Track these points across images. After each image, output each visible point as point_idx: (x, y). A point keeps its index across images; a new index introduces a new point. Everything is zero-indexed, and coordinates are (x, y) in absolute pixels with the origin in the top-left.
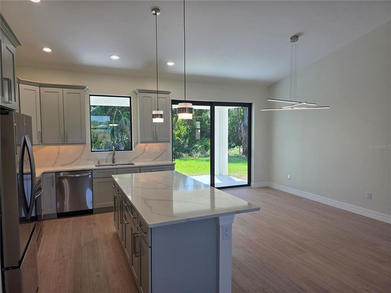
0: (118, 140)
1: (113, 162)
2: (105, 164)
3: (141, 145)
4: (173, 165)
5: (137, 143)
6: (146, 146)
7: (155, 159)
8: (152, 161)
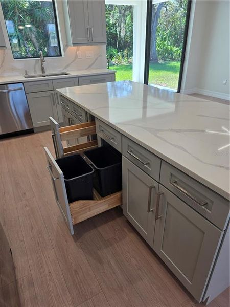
0: (26, 50)
1: (43, 71)
2: (33, 74)
3: (72, 48)
4: (114, 73)
5: (67, 45)
6: (78, 50)
7: (89, 67)
8: (86, 69)
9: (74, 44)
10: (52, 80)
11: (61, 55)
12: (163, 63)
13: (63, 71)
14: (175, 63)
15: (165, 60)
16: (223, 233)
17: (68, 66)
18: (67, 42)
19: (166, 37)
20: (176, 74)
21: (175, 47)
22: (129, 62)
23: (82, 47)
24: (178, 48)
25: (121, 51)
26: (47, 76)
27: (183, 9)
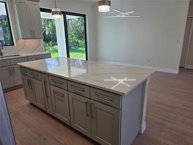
1: (2, 55)
3: (21, 41)
4: (50, 54)
5: (18, 39)
6: (25, 42)
7: (33, 51)
8: (31, 52)
9: (23, 39)
10: (9, 59)
11: (13, 45)
12: (75, 48)
13: (15, 54)
14: (81, 48)
15: (75, 47)
16: (120, 110)
17: (19, 51)
18: (18, 37)
19: (73, 35)
20: (83, 54)
21: (79, 40)
22: (54, 48)
23: (27, 40)
24: (81, 41)
25: (48, 43)
26: (5, 57)
27: (80, 22)
